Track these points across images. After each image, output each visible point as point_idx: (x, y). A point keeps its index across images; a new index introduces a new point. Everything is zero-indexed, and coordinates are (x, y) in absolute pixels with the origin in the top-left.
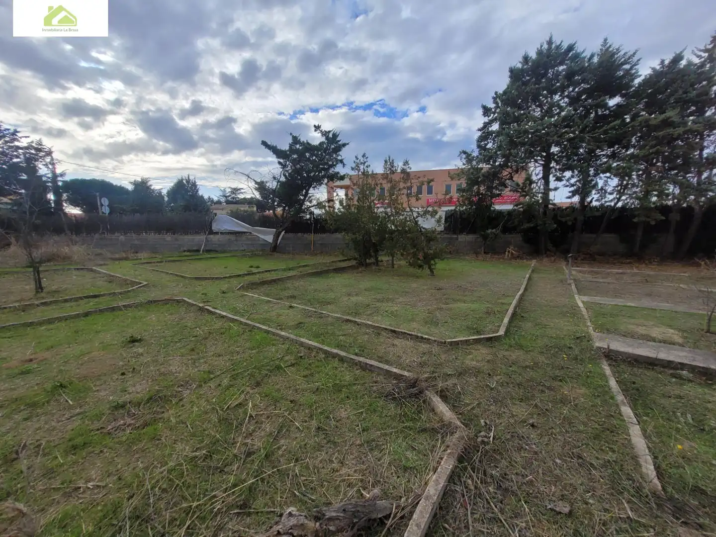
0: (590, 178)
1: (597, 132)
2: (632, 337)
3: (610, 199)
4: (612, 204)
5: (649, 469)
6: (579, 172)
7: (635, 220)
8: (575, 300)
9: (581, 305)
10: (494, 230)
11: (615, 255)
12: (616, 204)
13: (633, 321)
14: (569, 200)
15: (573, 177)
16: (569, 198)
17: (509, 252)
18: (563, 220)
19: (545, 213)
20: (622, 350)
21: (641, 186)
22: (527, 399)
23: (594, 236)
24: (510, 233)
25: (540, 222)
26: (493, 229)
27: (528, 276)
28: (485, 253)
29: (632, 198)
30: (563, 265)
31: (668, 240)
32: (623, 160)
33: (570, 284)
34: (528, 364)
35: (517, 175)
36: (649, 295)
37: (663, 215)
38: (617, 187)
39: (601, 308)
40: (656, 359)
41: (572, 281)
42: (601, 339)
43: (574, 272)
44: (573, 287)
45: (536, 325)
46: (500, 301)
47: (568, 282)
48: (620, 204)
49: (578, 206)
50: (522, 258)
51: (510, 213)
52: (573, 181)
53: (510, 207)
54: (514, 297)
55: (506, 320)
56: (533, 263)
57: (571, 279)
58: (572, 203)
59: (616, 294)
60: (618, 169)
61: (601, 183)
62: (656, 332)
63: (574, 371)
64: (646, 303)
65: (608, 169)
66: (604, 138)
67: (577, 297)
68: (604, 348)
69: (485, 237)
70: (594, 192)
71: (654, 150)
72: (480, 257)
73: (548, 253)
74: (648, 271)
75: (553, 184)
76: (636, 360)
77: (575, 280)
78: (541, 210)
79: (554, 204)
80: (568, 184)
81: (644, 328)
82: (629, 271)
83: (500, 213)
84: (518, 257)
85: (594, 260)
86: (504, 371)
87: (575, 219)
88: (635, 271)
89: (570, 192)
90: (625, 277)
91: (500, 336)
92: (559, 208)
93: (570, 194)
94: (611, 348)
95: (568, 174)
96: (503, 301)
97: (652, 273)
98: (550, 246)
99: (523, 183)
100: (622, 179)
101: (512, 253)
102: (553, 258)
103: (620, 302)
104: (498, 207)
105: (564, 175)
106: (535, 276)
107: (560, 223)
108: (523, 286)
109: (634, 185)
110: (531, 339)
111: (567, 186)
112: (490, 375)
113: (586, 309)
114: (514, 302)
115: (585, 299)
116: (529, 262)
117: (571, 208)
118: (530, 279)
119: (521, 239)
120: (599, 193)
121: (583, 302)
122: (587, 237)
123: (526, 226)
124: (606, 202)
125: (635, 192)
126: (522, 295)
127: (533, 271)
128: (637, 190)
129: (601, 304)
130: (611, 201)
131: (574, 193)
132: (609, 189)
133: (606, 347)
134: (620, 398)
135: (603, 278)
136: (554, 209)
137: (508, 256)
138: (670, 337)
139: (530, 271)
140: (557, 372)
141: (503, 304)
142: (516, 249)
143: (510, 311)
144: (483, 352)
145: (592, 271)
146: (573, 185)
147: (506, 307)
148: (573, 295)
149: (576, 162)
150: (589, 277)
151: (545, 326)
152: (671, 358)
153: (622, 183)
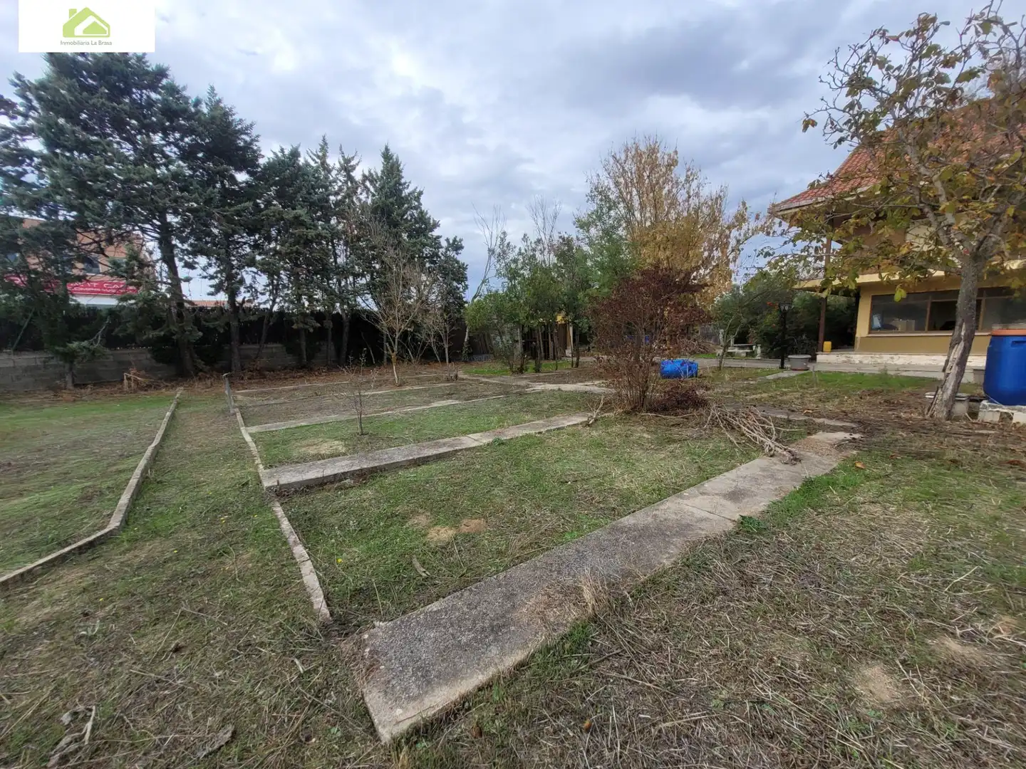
0: (234, 271)
1: (228, 211)
2: (305, 461)
3: (263, 301)
4: (268, 306)
5: (319, 602)
6: (217, 259)
7: (295, 327)
8: (242, 435)
9: (248, 439)
10: (85, 343)
11: (285, 369)
12: (272, 306)
13: (304, 443)
14: (213, 299)
15: (210, 265)
16: (212, 294)
17: (129, 379)
18: (211, 325)
19: (180, 315)
20: (294, 480)
21: (292, 288)
22: (166, 612)
23: (257, 346)
24: (126, 347)
25: (173, 328)
26: (83, 340)
27: (168, 414)
28: (76, 386)
29: (285, 301)
30: (225, 389)
31: (329, 348)
32: (266, 253)
33: (235, 414)
34: (168, 555)
35: (111, 248)
36: (320, 409)
37: (318, 322)
38: (268, 286)
39: (273, 436)
40: (324, 478)
41: (237, 410)
42: (271, 476)
43: (240, 397)
44: (239, 417)
45: (185, 487)
46: (114, 468)
47: (232, 412)
48: (276, 308)
49: (227, 306)
50: (157, 387)
51: (112, 312)
52: (212, 271)
53: (112, 302)
54: (141, 454)
55: (125, 499)
56: (179, 392)
57: (235, 407)
58: (217, 302)
59: (288, 416)
60: (263, 264)
61: (248, 280)
62: (325, 449)
63: (239, 533)
64: (317, 418)
65: (252, 263)
66: (239, 220)
67: (243, 429)
68: (273, 486)
69: (70, 357)
70: (242, 289)
71: (294, 249)
72: (66, 395)
73: (200, 374)
74: (318, 383)
75: (182, 272)
76: (308, 487)
77: (241, 407)
78: (174, 311)
79: (191, 302)
80: (205, 274)
81: (315, 447)
82: (301, 386)
83: (93, 311)
84: (149, 386)
85: (264, 377)
86: (122, 590)
87: (228, 324)
88: (307, 384)
89: (211, 286)
90: (297, 393)
91: (111, 531)
92: (202, 309)
93: (213, 290)
94: (281, 483)
95: (202, 260)
96: (121, 467)
97: (321, 385)
98: (201, 364)
99: (127, 263)
100: (271, 276)
101: (136, 381)
102: (209, 382)
103: (292, 424)
104: (84, 301)
105: (196, 260)
106: (182, 411)
107: (207, 331)
108: (160, 433)
109: (284, 286)
110: (175, 513)
111: (205, 277)
112: (86, 615)
113: (255, 443)
114: (142, 463)
115: (254, 429)
116: (172, 392)
117: (219, 309)
118: (173, 417)
119: (149, 356)
120: (249, 291)
121: (251, 435)
122: (250, 348)
123: (152, 334)
124: (260, 304)
125: (287, 294)
126: (160, 446)
127: (178, 405)
128: (289, 292)
129: (272, 432)
130: (265, 303)
131: (218, 288)
132: (260, 288)
133: (276, 484)
134: (293, 538)
135: (276, 399)
136: (194, 310)
137: (130, 387)
138: (336, 449)
139: (172, 407)
140: (216, 546)
141: (120, 472)
142: (143, 372)
143: (133, 482)
144: (74, 576)
145: (262, 392)
146: (212, 277)
147: (123, 476)
148: (239, 429)
149: (209, 245)
150: (258, 400)
151: (198, 485)
152: (336, 472)
153: (273, 282)
